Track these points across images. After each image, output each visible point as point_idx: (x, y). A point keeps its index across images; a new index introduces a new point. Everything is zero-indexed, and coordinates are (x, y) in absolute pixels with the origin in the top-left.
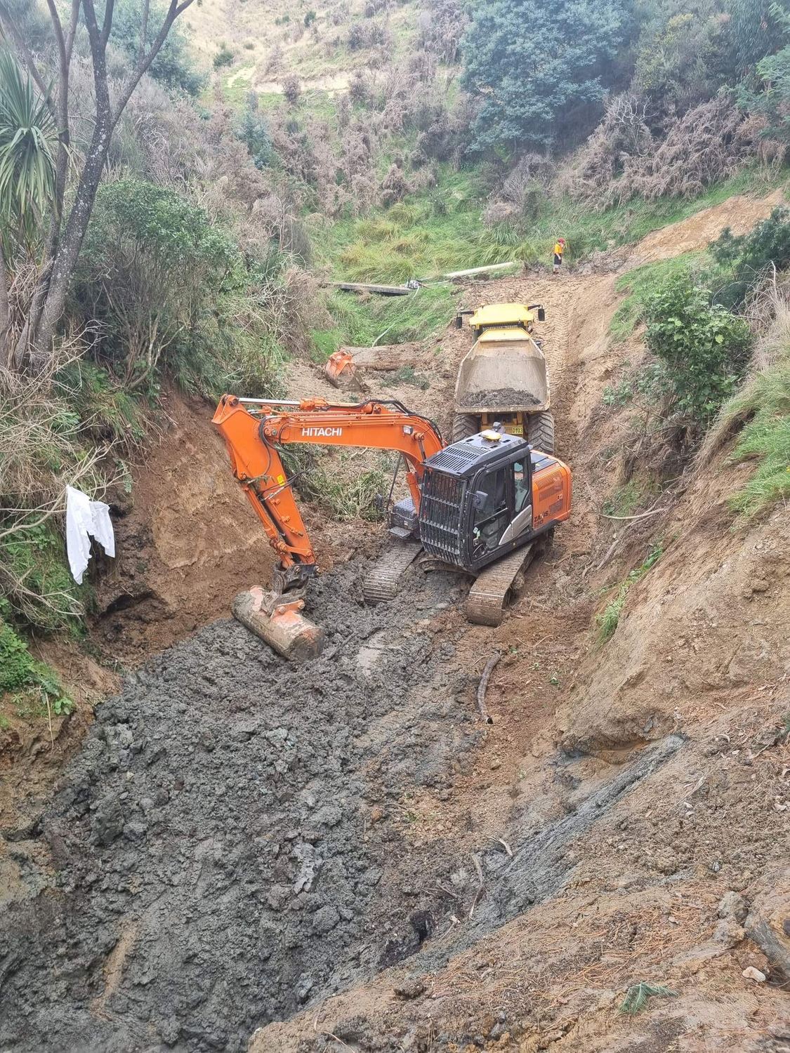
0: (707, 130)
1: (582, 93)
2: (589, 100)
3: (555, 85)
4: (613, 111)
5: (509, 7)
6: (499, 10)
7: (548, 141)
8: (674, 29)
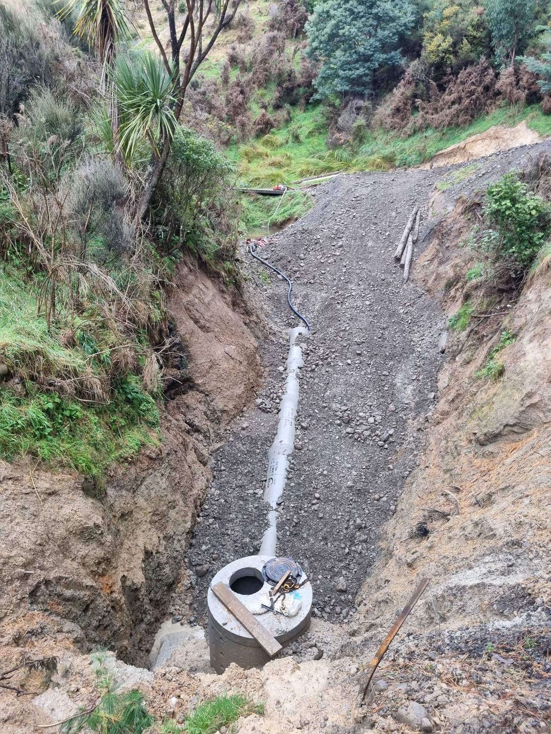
0: (473, 84)
1: (389, 59)
2: (394, 64)
3: (372, 55)
4: (409, 71)
5: (339, 4)
6: (332, 6)
7: (367, 92)
8: (448, 18)
